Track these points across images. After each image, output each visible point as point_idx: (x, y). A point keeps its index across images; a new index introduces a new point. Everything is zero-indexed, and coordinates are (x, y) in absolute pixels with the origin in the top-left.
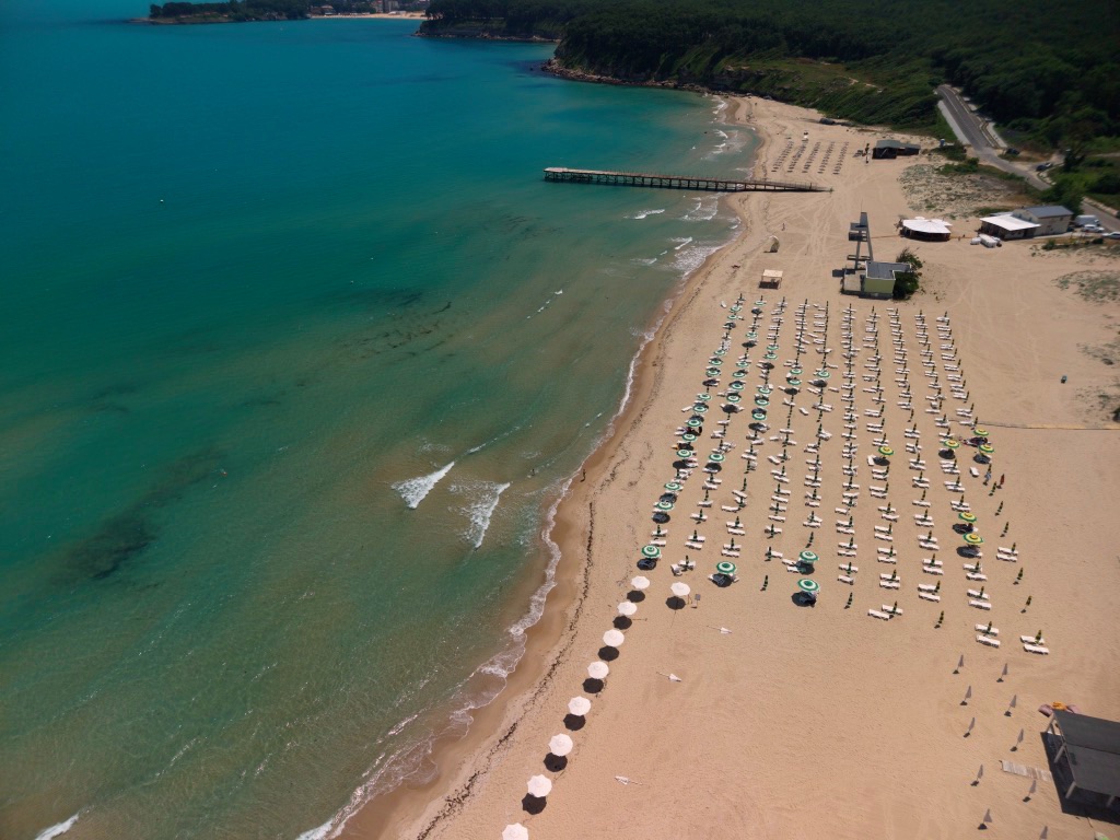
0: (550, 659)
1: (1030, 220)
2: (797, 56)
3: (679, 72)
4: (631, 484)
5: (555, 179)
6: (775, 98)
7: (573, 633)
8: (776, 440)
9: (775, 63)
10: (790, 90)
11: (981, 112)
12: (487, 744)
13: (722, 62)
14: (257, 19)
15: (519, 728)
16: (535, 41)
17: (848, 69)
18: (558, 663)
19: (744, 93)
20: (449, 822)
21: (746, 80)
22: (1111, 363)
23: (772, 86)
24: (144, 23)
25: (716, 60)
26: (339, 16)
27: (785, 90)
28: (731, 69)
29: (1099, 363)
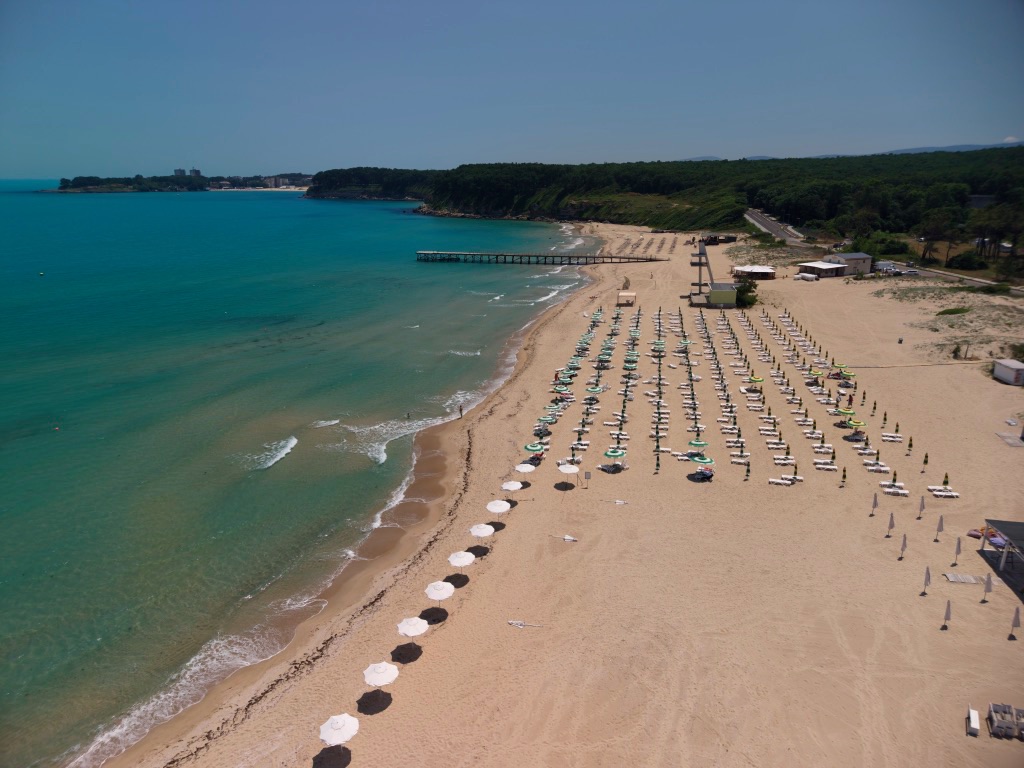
0: (427, 538)
1: (839, 263)
2: (627, 191)
3: (530, 209)
4: (510, 416)
5: (426, 259)
6: (612, 222)
7: (452, 517)
8: (649, 383)
9: (610, 197)
10: (624, 214)
11: (780, 221)
12: (347, 612)
13: (566, 198)
14: (160, 190)
15: (387, 595)
16: (407, 200)
17: (669, 198)
18: (436, 540)
19: (586, 220)
20: (293, 683)
21: (587, 210)
22: (937, 330)
23: (609, 213)
24: (53, 192)
25: (560, 197)
26: (235, 190)
27: (620, 215)
28: (574, 202)
29: (926, 332)
